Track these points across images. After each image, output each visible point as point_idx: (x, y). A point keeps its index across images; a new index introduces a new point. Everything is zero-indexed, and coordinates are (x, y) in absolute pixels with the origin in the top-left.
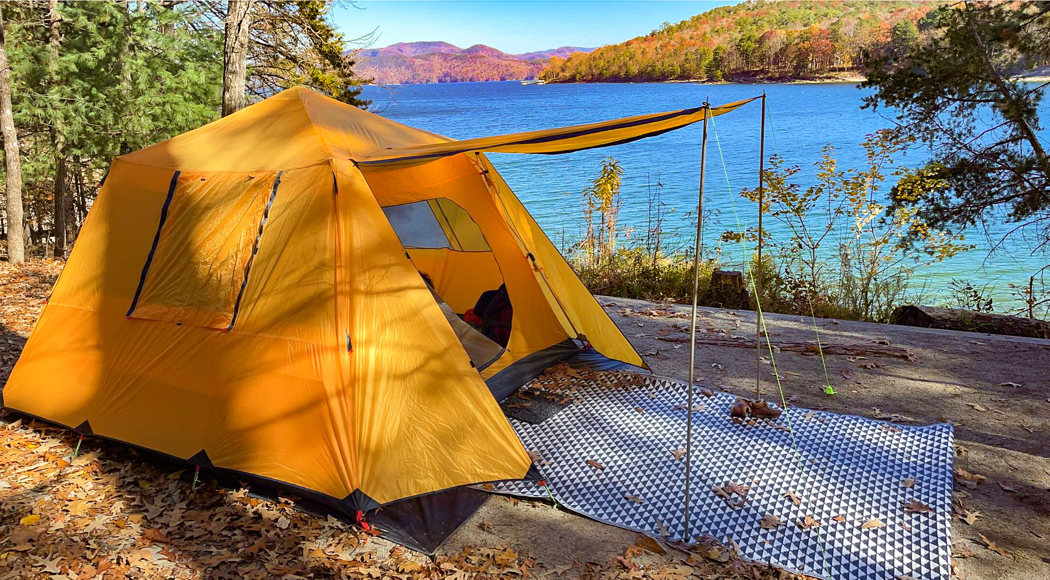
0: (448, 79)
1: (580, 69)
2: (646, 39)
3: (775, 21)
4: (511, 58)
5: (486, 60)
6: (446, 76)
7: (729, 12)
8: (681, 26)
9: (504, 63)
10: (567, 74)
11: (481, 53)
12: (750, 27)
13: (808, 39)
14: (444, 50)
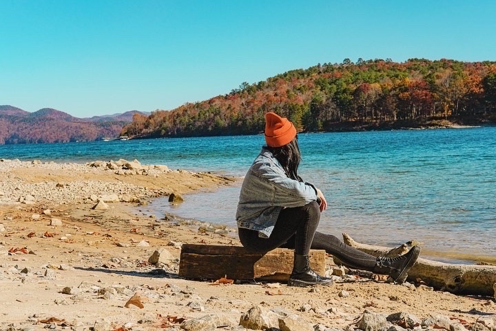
0: (15, 140)
1: (165, 125)
2: (226, 98)
3: (351, 81)
4: (79, 120)
5: (55, 122)
6: (13, 137)
7: (303, 74)
8: (260, 86)
9: (74, 125)
10: (150, 130)
11: (49, 116)
12: (330, 86)
13: (406, 90)
14: (10, 113)
